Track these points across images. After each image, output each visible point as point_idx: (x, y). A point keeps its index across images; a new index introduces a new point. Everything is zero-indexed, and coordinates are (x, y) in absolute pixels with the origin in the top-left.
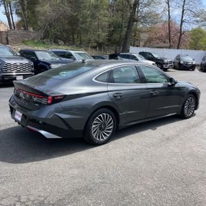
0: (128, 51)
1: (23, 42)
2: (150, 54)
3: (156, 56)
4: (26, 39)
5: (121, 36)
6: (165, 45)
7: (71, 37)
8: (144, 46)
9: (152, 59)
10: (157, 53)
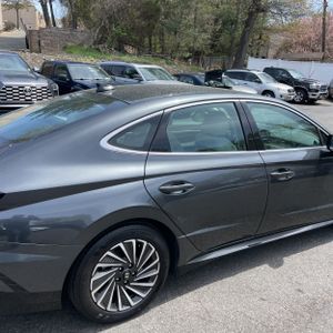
0: (245, 66)
1: (65, 48)
2: (285, 71)
3: (295, 76)
4: (70, 44)
5: (234, 38)
6: (315, 55)
7: (147, 39)
8: (275, 58)
9: (287, 80)
10: (298, 71)
